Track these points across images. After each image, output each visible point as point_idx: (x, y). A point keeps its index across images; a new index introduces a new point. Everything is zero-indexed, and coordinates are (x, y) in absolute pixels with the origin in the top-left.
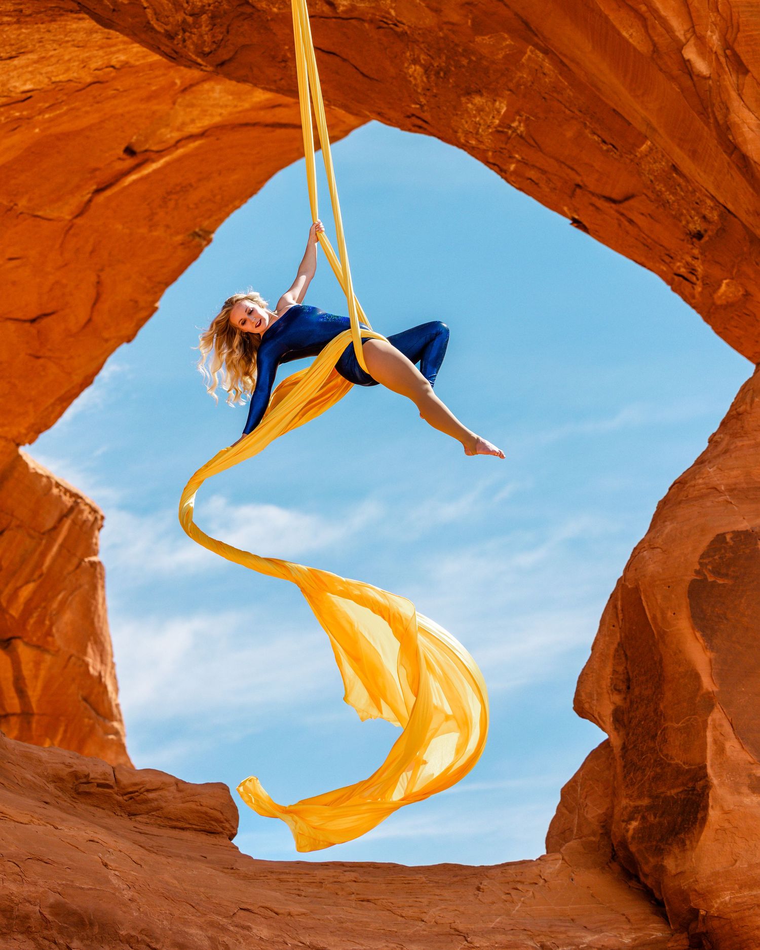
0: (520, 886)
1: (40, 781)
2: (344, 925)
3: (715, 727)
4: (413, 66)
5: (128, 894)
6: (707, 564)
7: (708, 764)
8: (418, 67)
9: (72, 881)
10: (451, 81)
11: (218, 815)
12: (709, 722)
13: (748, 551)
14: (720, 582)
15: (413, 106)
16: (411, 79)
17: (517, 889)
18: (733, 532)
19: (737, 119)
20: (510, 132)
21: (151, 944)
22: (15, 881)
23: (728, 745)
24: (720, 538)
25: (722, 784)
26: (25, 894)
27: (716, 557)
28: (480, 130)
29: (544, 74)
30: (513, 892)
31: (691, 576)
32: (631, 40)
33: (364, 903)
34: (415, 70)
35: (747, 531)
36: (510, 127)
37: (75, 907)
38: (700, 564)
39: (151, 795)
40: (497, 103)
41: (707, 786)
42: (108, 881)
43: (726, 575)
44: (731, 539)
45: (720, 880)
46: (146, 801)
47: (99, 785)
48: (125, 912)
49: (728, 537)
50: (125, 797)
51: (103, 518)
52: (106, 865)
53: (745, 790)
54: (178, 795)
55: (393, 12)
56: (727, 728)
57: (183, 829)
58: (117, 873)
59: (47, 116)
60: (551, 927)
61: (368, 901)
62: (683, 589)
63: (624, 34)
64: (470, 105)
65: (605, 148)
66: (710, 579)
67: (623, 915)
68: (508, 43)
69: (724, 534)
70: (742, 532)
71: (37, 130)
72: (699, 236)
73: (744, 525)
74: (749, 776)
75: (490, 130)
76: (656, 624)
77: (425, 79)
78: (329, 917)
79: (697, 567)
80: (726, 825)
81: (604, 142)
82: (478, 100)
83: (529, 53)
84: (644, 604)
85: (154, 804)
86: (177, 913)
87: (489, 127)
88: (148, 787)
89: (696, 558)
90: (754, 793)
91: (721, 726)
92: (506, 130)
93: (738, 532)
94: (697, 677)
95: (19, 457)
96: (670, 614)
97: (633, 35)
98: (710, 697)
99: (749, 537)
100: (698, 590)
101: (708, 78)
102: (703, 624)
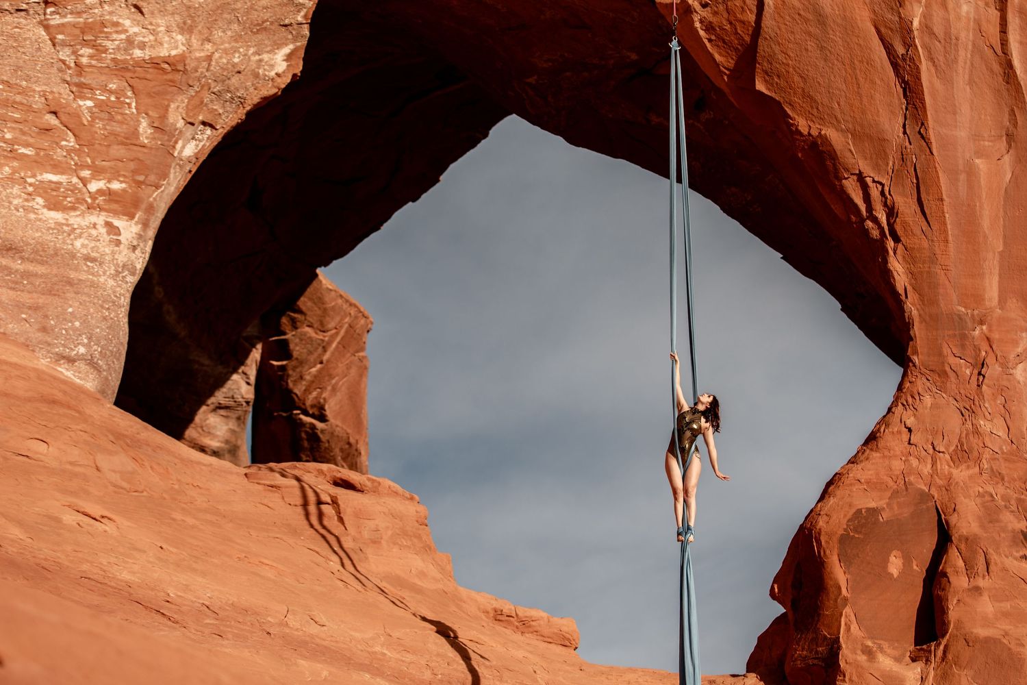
1: (479, 614)
3: (846, 616)
6: (850, 526)
7: (841, 636)
11: (570, 637)
12: (844, 613)
13: (873, 520)
14: (857, 536)
18: (867, 508)
19: (891, 268)
23: (852, 628)
24: (859, 511)
25: (847, 648)
27: (856, 522)
29: (779, 191)
31: (841, 532)
32: (836, 211)
35: (874, 508)
36: (752, 207)
38: (847, 525)
39: (533, 623)
40: (746, 194)
41: (839, 648)
43: (861, 532)
44: (865, 512)
46: (530, 626)
47: (507, 616)
49: (863, 511)
50: (521, 623)
53: (859, 652)
56: (853, 618)
57: (550, 643)
62: (835, 539)
63: (832, 206)
64: (728, 191)
66: (851, 534)
68: (758, 168)
69: (861, 509)
70: (871, 508)
72: (862, 296)
73: (873, 505)
74: (862, 644)
75: (739, 206)
76: (820, 556)
79: (845, 527)
82: (734, 189)
83: (770, 177)
84: (814, 544)
85: (535, 629)
87: (739, 204)
88: (533, 619)
89: (845, 522)
91: (850, 616)
92: (749, 208)
93: (869, 508)
94: (840, 588)
96: (828, 552)
97: (837, 209)
98: (846, 599)
99: (874, 512)
100: (844, 540)
101: (876, 241)
102: (845, 559)
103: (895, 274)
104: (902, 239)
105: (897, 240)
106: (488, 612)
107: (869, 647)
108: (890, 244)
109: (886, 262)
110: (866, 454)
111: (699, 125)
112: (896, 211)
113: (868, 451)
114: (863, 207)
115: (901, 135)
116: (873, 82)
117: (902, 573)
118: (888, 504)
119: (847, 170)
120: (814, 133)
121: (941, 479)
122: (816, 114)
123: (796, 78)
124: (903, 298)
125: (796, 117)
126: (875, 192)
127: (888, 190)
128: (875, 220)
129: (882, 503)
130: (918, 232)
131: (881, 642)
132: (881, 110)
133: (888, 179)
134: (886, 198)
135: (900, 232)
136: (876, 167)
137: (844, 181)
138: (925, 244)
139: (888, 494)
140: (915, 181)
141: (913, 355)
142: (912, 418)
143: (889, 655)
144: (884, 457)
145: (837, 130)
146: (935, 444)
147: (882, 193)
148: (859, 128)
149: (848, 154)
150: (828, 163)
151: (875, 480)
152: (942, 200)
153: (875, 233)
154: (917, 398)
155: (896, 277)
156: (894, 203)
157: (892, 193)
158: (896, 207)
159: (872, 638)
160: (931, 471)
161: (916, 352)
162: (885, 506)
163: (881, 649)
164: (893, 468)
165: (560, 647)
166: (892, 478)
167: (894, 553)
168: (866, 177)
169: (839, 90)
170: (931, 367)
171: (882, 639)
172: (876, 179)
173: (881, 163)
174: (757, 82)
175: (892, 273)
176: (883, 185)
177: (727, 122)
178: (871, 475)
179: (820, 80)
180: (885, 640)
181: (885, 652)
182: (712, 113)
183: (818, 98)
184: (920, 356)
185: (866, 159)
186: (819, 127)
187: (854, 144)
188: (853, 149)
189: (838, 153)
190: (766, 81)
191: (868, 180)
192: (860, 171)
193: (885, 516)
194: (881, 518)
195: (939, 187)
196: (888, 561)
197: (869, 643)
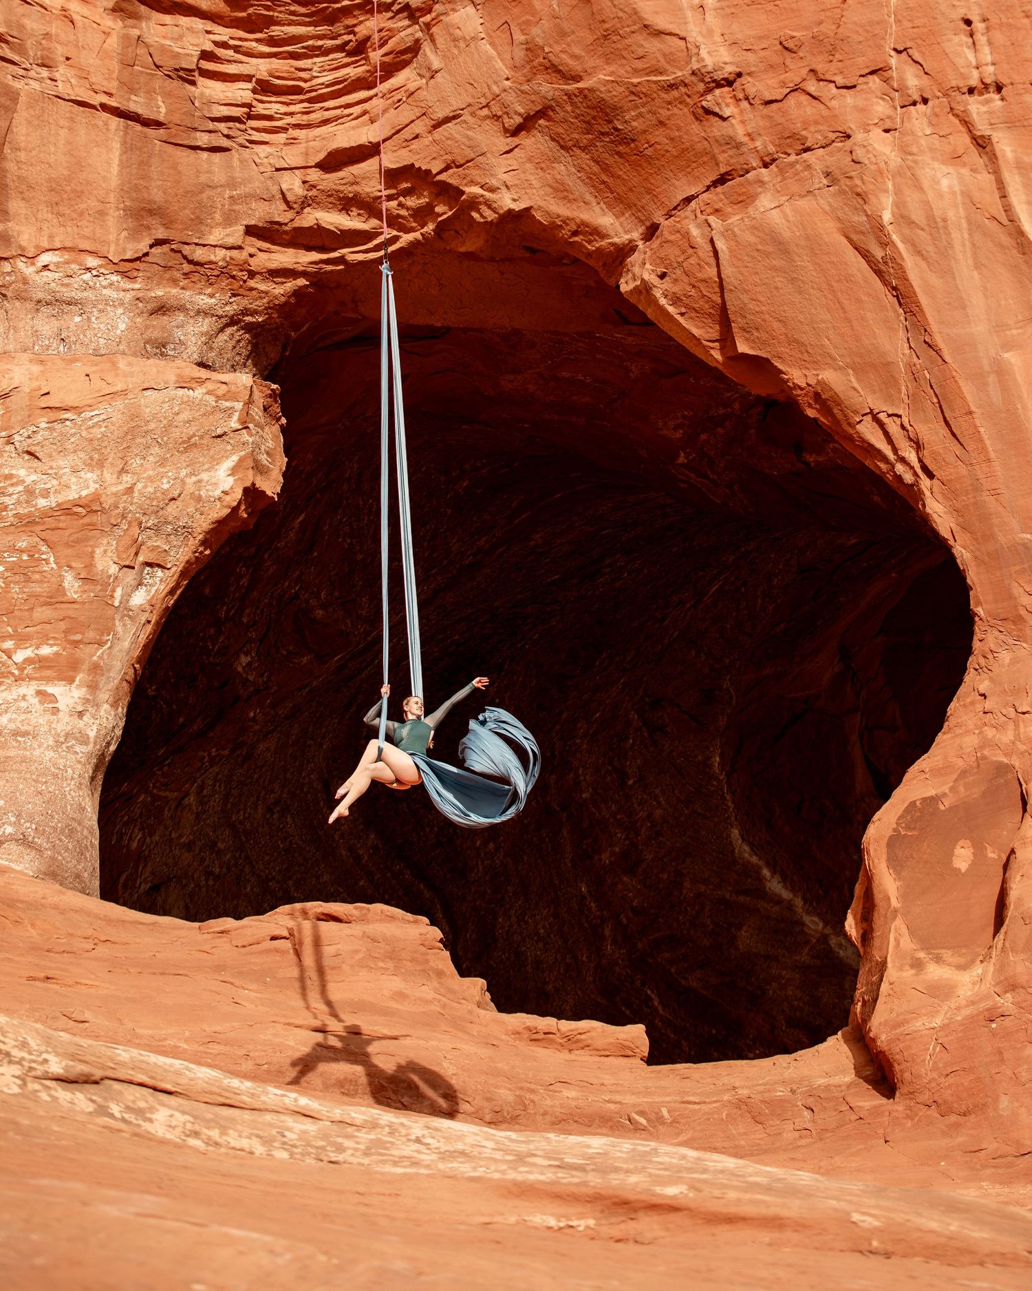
3: (896, 931)
6: (900, 823)
7: (889, 956)
11: (630, 1045)
12: (893, 927)
13: (931, 810)
14: (909, 833)
18: (923, 798)
19: (931, 512)
23: (902, 940)
24: (913, 804)
25: (894, 966)
27: (909, 817)
31: (890, 833)
35: (932, 796)
38: (897, 824)
39: (582, 1037)
41: (886, 968)
43: (914, 828)
44: (920, 803)
46: (578, 1041)
47: (545, 1033)
49: (918, 803)
50: (566, 1039)
53: (907, 967)
56: (904, 929)
57: (607, 1056)
60: (802, 1078)
62: (884, 843)
66: (903, 833)
69: (916, 801)
70: (929, 797)
73: (932, 792)
74: (912, 957)
76: (870, 869)
79: (895, 826)
80: (891, 992)
85: (585, 1043)
88: (580, 1031)
89: (894, 820)
90: (912, 968)
91: (900, 928)
93: (926, 797)
94: (889, 899)
96: (876, 861)
98: (896, 911)
99: (934, 800)
100: (893, 841)
101: (912, 485)
102: (895, 863)
103: (935, 517)
104: (935, 472)
105: (930, 475)
106: (518, 1033)
107: (919, 958)
108: (925, 483)
109: (924, 505)
112: (921, 442)
114: (888, 451)
115: (907, 351)
116: (859, 301)
117: (973, 865)
118: (951, 789)
119: (856, 412)
120: (812, 381)
121: (1024, 744)
122: (807, 358)
123: (776, 325)
124: (951, 542)
125: (789, 369)
126: (893, 427)
127: (907, 420)
128: (903, 460)
129: (945, 789)
130: (952, 459)
131: (943, 951)
132: (877, 331)
133: (904, 409)
134: (908, 431)
135: (932, 466)
136: (889, 398)
137: (858, 427)
138: (963, 470)
139: (955, 776)
140: (935, 400)
141: (976, 607)
142: (987, 683)
143: (948, 964)
144: (956, 736)
145: (835, 370)
146: (1017, 705)
147: (903, 427)
148: (857, 360)
149: (852, 393)
150: (835, 411)
151: (941, 766)
152: (971, 413)
153: (908, 478)
154: (990, 656)
155: (936, 520)
156: (917, 434)
157: (912, 423)
158: (921, 437)
159: (927, 949)
160: (1012, 738)
161: (979, 603)
162: (947, 791)
163: (938, 959)
164: (965, 746)
165: (621, 1058)
166: (961, 758)
167: (961, 843)
168: (878, 413)
169: (824, 322)
170: (1002, 616)
171: (943, 948)
172: (890, 412)
173: (892, 392)
174: (738, 344)
175: (932, 516)
176: (899, 416)
178: (938, 761)
179: (801, 317)
180: (950, 949)
181: (945, 961)
183: (804, 339)
184: (984, 606)
185: (874, 392)
186: (815, 372)
187: (857, 379)
188: (856, 385)
189: (841, 395)
190: (747, 339)
191: (882, 416)
192: (870, 408)
193: (946, 804)
194: (940, 805)
195: (963, 398)
196: (953, 855)
197: (922, 955)
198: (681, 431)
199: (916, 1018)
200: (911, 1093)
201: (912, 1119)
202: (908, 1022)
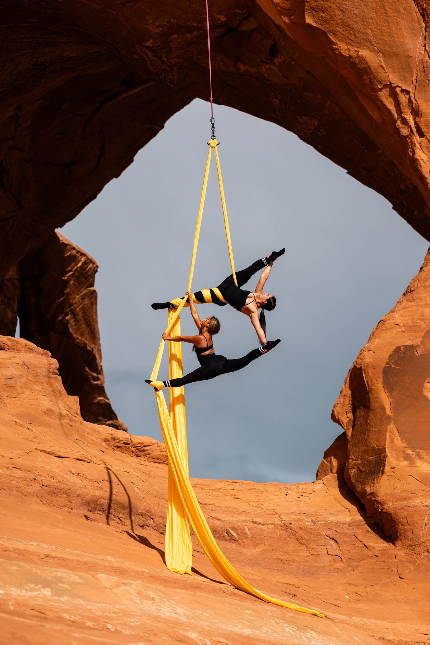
0: (303, 494)
1: (99, 441)
2: (229, 509)
3: (390, 431)
4: (274, 99)
5: (142, 495)
6: (392, 360)
7: (387, 447)
8: (277, 100)
9: (120, 490)
10: (292, 108)
12: (388, 429)
13: (410, 354)
14: (397, 368)
15: (274, 115)
16: (273, 104)
17: (302, 496)
18: (404, 346)
19: (419, 158)
20: (319, 133)
21: (151, 516)
22: (98, 490)
23: (395, 439)
24: (398, 348)
25: (392, 456)
26: (102, 495)
27: (396, 357)
28: (305, 131)
29: (336, 113)
30: (301, 497)
31: (384, 365)
32: (373, 116)
33: (237, 499)
34: (275, 101)
35: (410, 345)
36: (319, 131)
37: (121, 501)
38: (389, 359)
39: (146, 448)
40: (314, 121)
41: (385, 456)
42: (134, 490)
43: (400, 365)
44: (403, 348)
45: (388, 497)
46: (144, 451)
47: (124, 443)
48: (141, 503)
49: (402, 348)
50: (135, 449)
51: (97, 267)
52: (133, 483)
53: (401, 459)
54: (158, 448)
55: (266, 75)
56: (396, 432)
57: (159, 463)
58: (137, 486)
59: (82, 67)
60: (316, 513)
61: (239, 498)
62: (381, 370)
63: (370, 113)
64: (301, 120)
65: (363, 147)
67: (347, 509)
68: (319, 97)
69: (400, 346)
70: (408, 345)
71: (76, 74)
72: (404, 192)
73: (409, 343)
74: (404, 452)
75: (310, 131)
76: (368, 385)
77: (280, 106)
78: (222, 505)
79: (388, 361)
80: (392, 474)
81: (362, 145)
82: (304, 118)
83: (329, 103)
84: (364, 375)
85: (147, 452)
86: (161, 503)
87: (309, 130)
88: (145, 444)
89: (387, 356)
90: (405, 460)
91: (393, 430)
92: (317, 132)
93: (406, 345)
94: (384, 409)
95: (55, 234)
96: (374, 381)
97: (374, 114)
98: (389, 418)
99: (411, 348)
100: (387, 371)
101: (407, 137)
102: (388, 386)
103: (421, 162)
104: (425, 134)
105: (421, 134)
106: (108, 440)
107: (409, 454)
108: (417, 139)
109: (414, 153)
110: (404, 304)
111: (274, 68)
112: (420, 112)
113: (405, 302)
114: (394, 112)
115: (423, 52)
116: (398, 11)
118: (422, 342)
119: (380, 82)
120: (354, 55)
122: (353, 39)
123: (338, 12)
125: (338, 43)
126: (403, 98)
127: (413, 96)
128: (405, 121)
129: (418, 341)
131: (421, 451)
132: (405, 33)
133: (413, 88)
134: (412, 103)
135: (424, 129)
136: (404, 79)
137: (379, 93)
139: (423, 334)
143: (426, 461)
144: (419, 305)
145: (371, 51)
147: (410, 100)
148: (387, 48)
149: (380, 69)
150: (365, 77)
151: (411, 324)
153: (405, 132)
155: (422, 165)
156: (418, 107)
157: (416, 99)
158: (420, 109)
159: (412, 448)
162: (419, 343)
163: (419, 456)
164: (425, 314)
166: (425, 322)
167: (428, 379)
168: (395, 87)
169: (371, 18)
171: (420, 448)
172: (404, 88)
173: (407, 76)
174: (306, 17)
175: (419, 162)
176: (408, 93)
177: (294, 63)
178: (408, 320)
179: (356, 12)
180: (423, 449)
181: (423, 458)
182: (282, 57)
183: (355, 26)
185: (395, 72)
186: (356, 49)
187: (384, 61)
188: (384, 65)
189: (372, 69)
190: (314, 16)
191: (398, 90)
192: (390, 82)
193: (419, 352)
194: (416, 352)
196: (423, 387)
197: (409, 452)
198: (161, 29)
199: (415, 497)
200: (411, 546)
201: (414, 564)
202: (410, 499)
